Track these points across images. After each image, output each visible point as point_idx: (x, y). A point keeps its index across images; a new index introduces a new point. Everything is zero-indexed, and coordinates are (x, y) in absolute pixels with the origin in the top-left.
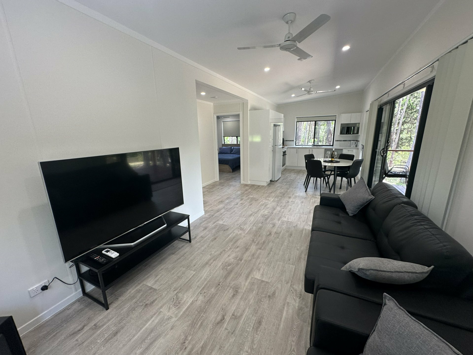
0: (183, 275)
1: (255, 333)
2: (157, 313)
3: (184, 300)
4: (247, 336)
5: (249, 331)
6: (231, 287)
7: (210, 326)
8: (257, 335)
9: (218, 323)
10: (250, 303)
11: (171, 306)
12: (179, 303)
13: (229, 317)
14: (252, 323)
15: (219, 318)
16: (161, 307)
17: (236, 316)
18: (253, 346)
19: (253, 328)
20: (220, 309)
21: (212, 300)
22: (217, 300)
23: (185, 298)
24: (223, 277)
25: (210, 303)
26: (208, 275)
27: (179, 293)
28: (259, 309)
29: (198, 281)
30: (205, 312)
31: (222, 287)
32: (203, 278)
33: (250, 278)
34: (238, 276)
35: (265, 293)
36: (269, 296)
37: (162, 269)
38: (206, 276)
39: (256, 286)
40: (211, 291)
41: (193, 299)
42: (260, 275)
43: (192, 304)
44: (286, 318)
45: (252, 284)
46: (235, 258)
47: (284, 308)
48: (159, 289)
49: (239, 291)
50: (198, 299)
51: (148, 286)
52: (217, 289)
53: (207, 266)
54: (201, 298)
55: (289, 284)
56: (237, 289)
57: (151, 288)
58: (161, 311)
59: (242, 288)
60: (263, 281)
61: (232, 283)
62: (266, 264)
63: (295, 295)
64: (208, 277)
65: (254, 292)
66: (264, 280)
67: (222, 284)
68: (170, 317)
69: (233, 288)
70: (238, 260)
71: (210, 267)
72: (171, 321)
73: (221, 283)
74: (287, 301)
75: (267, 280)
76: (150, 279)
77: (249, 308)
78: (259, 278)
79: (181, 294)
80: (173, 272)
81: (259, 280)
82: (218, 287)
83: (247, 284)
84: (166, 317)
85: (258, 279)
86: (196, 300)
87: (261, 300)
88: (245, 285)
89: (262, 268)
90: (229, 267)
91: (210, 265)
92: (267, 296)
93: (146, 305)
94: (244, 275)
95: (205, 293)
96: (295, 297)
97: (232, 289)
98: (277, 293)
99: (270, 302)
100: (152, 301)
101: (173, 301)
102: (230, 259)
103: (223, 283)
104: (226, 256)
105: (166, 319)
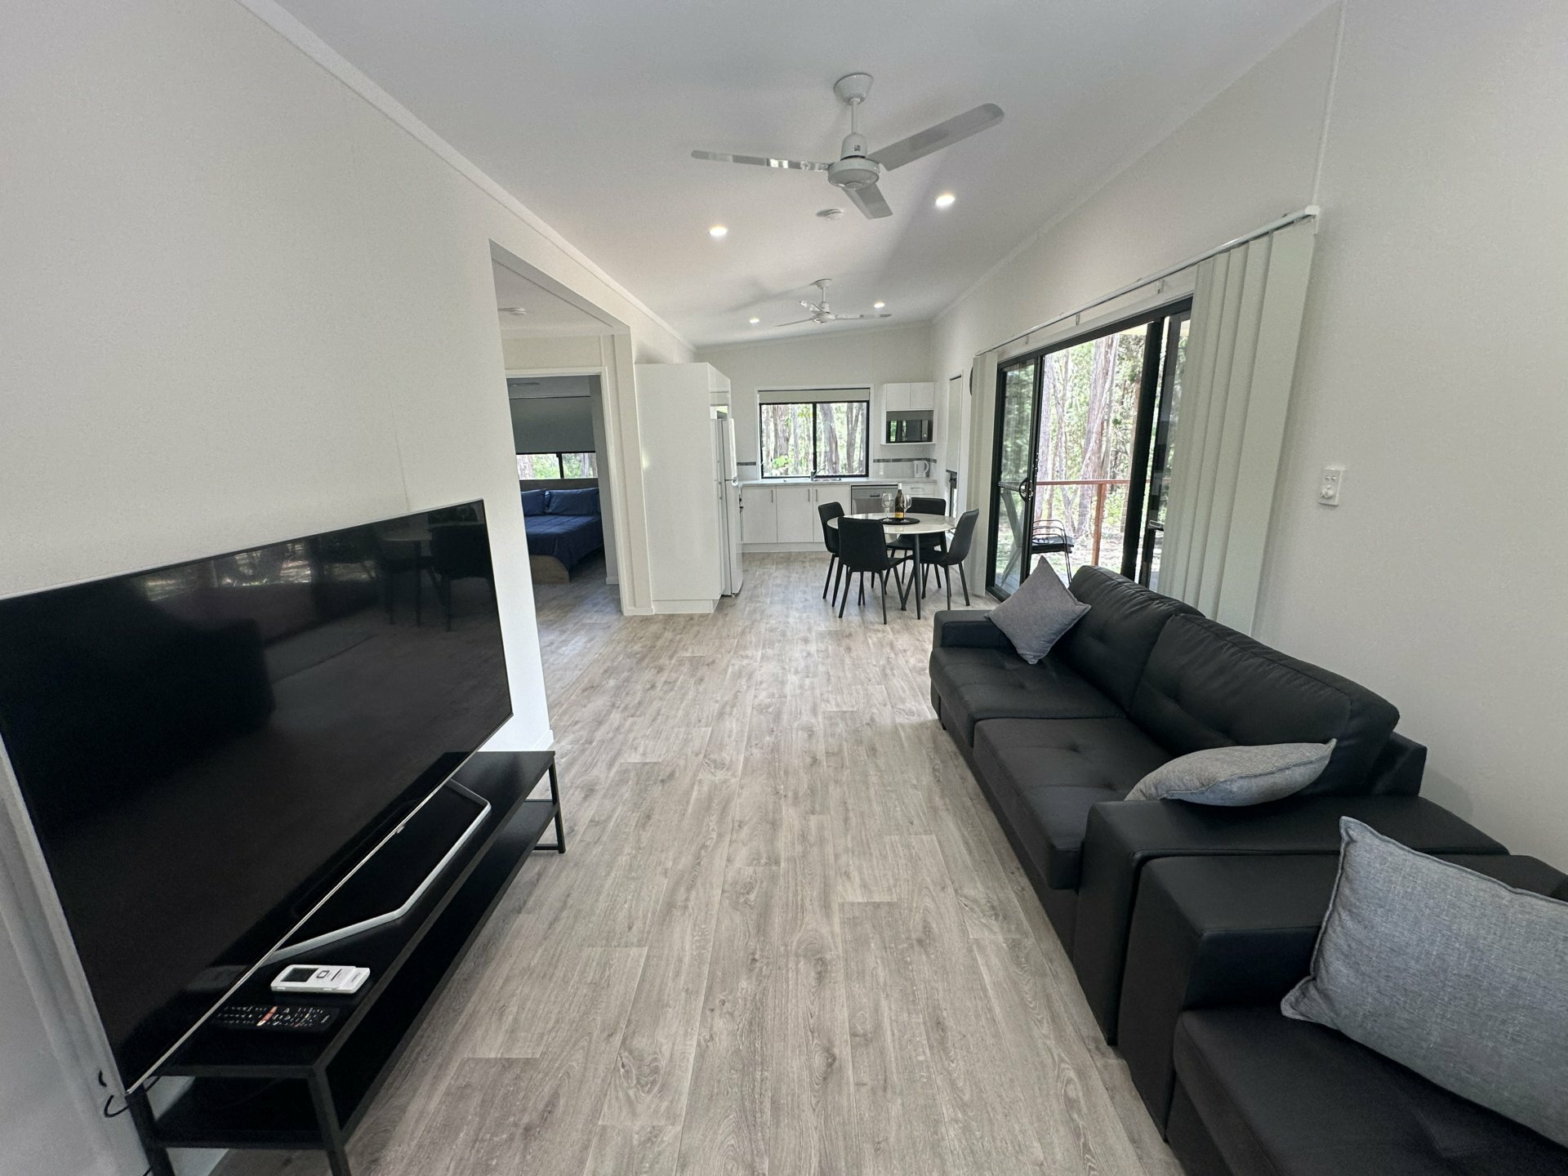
0: (607, 974)
1: (944, 1058)
2: (595, 1140)
3: (667, 1055)
4: (929, 1078)
5: (926, 1061)
6: (797, 955)
7: (807, 1098)
8: (953, 1062)
9: (825, 1079)
10: (881, 980)
11: (631, 1093)
12: (656, 1071)
13: (847, 1045)
14: (921, 1036)
15: (818, 1061)
16: (596, 1112)
17: (865, 1035)
18: (961, 1099)
19: (931, 1047)
20: (806, 1034)
21: (762, 1016)
22: (778, 1011)
23: (664, 1048)
24: (753, 932)
25: (762, 1028)
26: (698, 944)
27: (632, 1038)
28: (915, 988)
29: (677, 974)
30: (762, 1063)
31: (768, 963)
32: (687, 960)
33: (835, 907)
34: (797, 914)
35: (903, 936)
36: (920, 942)
37: (507, 980)
38: (694, 946)
39: (868, 926)
40: (742, 989)
41: (696, 1037)
42: (859, 892)
43: (702, 1055)
44: (994, 983)
45: (852, 923)
46: (754, 859)
47: (974, 959)
48: (543, 1054)
49: (828, 957)
50: (715, 1029)
51: (488, 1061)
52: (757, 976)
53: (677, 913)
54: (720, 1024)
55: (950, 890)
56: (819, 952)
57: (508, 1064)
58: (604, 1128)
59: (833, 947)
60: (877, 906)
61: (792, 943)
62: (856, 853)
63: (982, 915)
64: (704, 949)
65: (872, 945)
66: (877, 899)
67: (762, 956)
68: (651, 1133)
69: (805, 956)
70: (766, 864)
71: (690, 916)
72: (663, 1141)
73: (758, 953)
74: (971, 937)
75: (887, 899)
76: (479, 1033)
77: (887, 995)
78: (860, 900)
79: (643, 1037)
80: (559, 973)
81: (867, 904)
82: (756, 968)
83: (837, 929)
84: (636, 1136)
85: (861, 903)
86: (708, 1037)
87: (906, 962)
88: (833, 934)
89: (851, 868)
90: (752, 897)
91: (686, 907)
92: (915, 942)
93: (527, 1129)
94: (811, 905)
95: (723, 1003)
96: (983, 921)
97: (802, 959)
98: (934, 926)
99: (932, 956)
100: (541, 1106)
101: (627, 1072)
102: (740, 869)
103: (762, 950)
104: (719, 862)
105: (643, 1144)
